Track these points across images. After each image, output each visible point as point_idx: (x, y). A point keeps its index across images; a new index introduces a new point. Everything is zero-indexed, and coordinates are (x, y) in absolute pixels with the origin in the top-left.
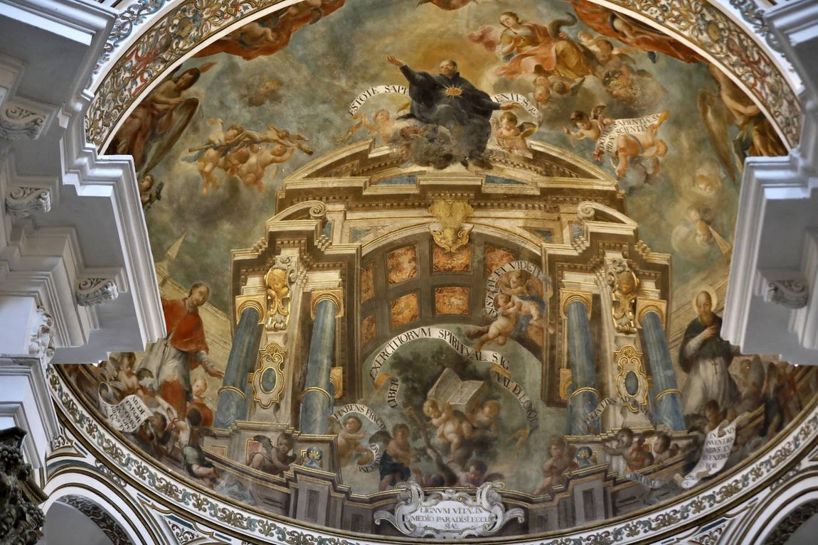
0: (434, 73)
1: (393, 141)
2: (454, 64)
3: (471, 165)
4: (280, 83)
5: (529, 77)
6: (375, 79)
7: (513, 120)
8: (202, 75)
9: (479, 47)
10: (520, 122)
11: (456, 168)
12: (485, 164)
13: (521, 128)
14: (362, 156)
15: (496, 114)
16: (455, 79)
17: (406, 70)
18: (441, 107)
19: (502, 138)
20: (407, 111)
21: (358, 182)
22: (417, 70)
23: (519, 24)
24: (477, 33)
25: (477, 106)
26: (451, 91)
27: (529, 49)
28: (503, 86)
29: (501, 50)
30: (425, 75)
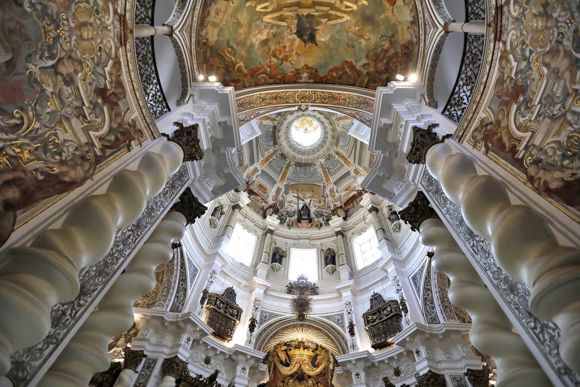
0: (310, 44)
1: (321, 23)
2: (305, 46)
3: (301, 15)
4: (346, 49)
5: (288, 44)
6: (324, 43)
7: (291, 30)
8: (362, 65)
9: (299, 52)
10: (289, 30)
11: (305, 14)
12: (297, 15)
13: (289, 28)
14: (329, 20)
15: (295, 31)
16: (305, 42)
17: (317, 45)
18: (308, 33)
19: (294, 24)
20: (317, 32)
21: (331, 12)
22: (314, 45)
23: (290, 61)
24: (300, 57)
25: (300, 34)
26: (306, 37)
27: (288, 54)
28: (294, 40)
29: (294, 52)
30: (312, 43)
